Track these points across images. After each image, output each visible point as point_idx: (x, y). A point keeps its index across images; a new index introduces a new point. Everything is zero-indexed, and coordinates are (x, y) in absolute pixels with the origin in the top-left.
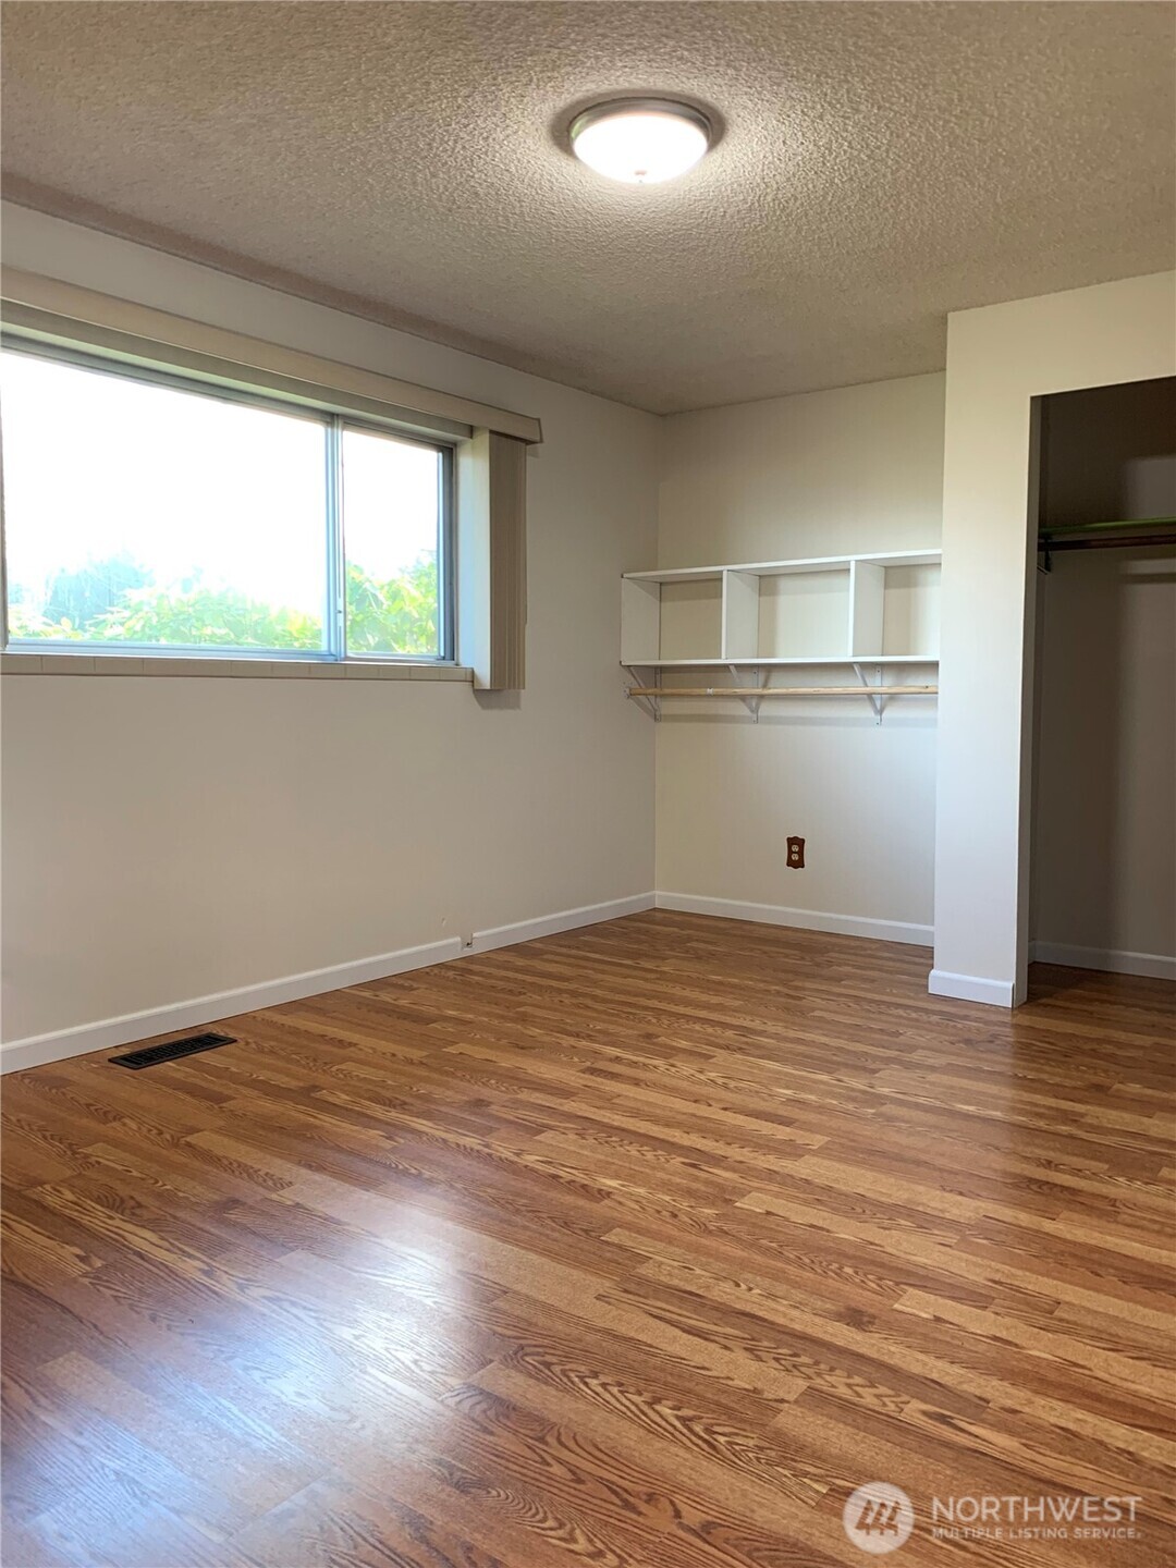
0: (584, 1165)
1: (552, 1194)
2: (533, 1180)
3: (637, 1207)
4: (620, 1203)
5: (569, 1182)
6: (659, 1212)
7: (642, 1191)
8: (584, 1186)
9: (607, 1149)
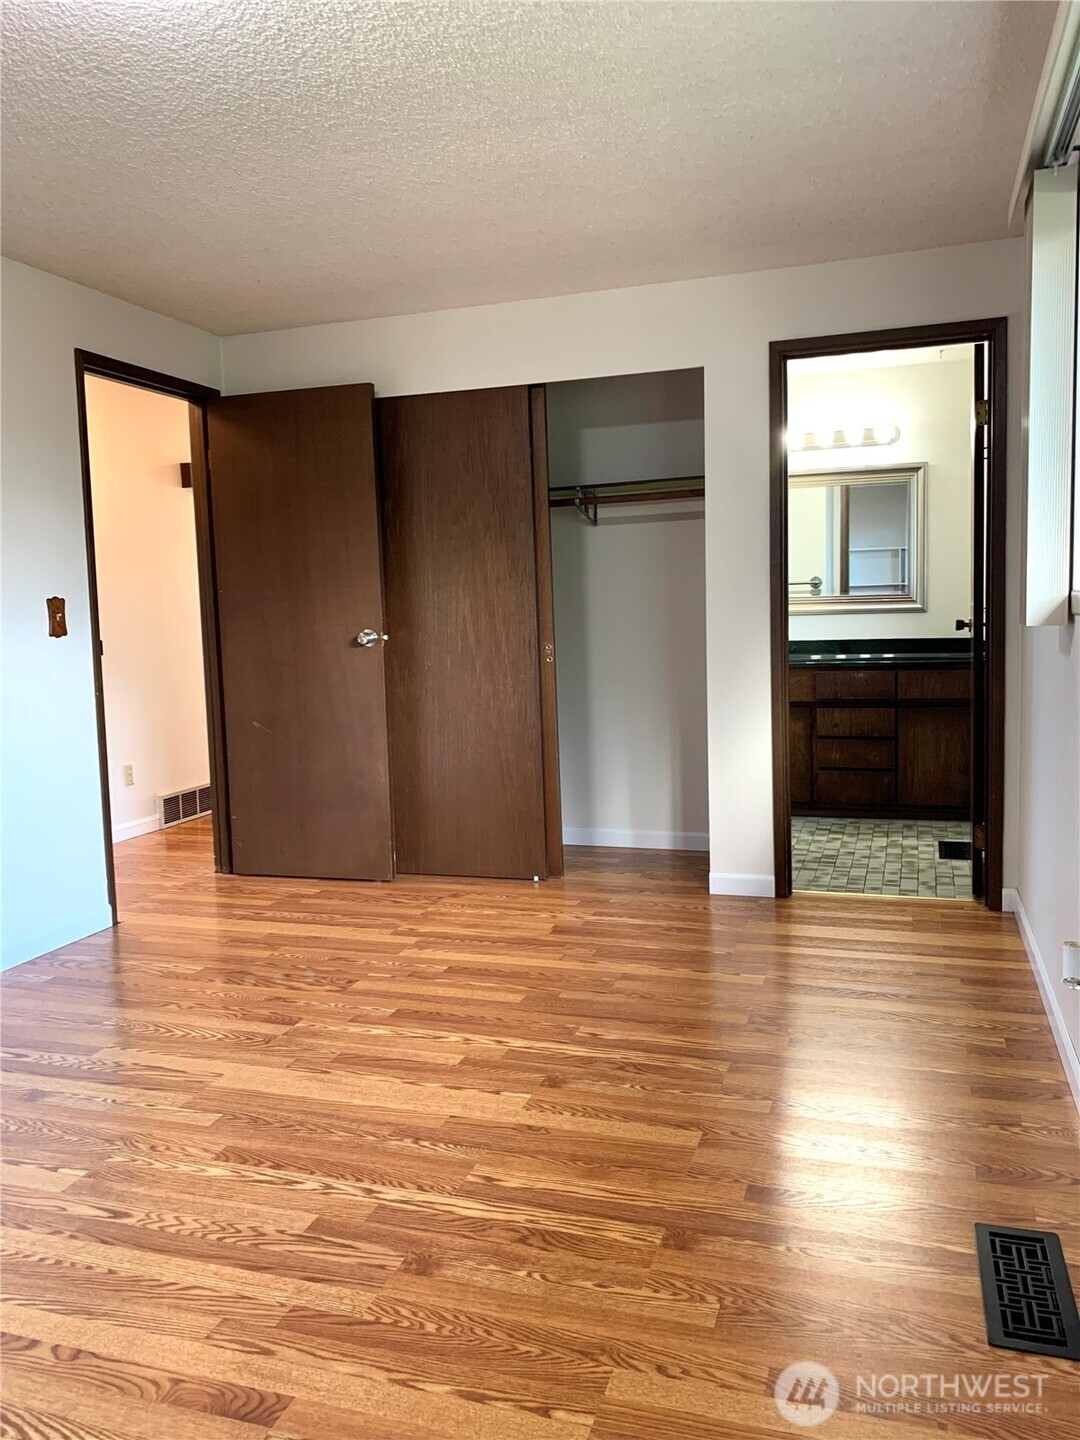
0: (248, 1188)
1: (274, 1146)
2: (298, 1158)
3: (188, 1149)
4: (205, 1150)
5: (261, 1163)
6: (168, 1149)
7: (183, 1168)
8: (244, 1162)
9: (221, 1217)
